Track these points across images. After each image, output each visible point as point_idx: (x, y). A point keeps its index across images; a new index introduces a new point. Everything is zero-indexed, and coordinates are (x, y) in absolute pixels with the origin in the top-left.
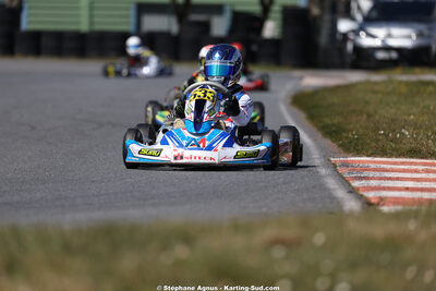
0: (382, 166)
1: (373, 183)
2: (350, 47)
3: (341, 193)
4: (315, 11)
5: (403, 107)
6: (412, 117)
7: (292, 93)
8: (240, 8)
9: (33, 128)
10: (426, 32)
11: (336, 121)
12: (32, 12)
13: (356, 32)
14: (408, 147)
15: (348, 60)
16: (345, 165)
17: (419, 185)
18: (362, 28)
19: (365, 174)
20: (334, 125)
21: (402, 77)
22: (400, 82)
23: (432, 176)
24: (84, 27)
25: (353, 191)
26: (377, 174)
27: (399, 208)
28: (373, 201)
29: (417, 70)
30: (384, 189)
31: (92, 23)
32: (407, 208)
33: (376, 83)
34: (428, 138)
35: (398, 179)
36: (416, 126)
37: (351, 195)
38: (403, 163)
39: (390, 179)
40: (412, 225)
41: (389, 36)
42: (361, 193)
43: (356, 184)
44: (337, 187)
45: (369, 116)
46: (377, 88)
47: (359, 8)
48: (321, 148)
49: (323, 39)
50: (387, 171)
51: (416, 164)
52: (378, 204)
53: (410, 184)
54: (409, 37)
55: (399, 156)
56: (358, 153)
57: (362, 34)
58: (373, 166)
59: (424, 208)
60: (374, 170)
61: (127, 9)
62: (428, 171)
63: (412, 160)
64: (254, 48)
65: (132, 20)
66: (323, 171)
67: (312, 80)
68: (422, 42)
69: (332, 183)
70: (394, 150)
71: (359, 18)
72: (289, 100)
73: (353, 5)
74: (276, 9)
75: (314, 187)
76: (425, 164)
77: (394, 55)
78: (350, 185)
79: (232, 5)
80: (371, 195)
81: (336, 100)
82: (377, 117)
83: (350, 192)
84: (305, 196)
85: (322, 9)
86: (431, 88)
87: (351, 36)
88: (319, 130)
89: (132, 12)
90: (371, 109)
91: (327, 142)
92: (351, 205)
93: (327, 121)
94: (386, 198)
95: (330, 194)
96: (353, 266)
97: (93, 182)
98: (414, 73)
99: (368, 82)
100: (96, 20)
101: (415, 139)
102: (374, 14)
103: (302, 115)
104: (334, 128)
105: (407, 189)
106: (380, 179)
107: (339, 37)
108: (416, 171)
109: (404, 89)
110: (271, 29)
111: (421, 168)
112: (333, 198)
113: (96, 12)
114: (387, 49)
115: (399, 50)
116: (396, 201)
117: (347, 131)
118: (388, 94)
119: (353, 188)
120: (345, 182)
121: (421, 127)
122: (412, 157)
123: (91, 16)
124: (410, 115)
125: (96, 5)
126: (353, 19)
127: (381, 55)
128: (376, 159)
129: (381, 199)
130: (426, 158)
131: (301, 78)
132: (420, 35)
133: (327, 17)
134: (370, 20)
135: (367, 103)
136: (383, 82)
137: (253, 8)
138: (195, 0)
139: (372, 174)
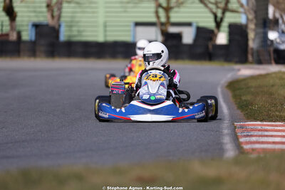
0: (264, 127)
1: (254, 139)
2: (272, 49)
4: (252, 26)
7: (230, 80)
8: (201, 25)
16: (242, 127)
19: (252, 133)
20: (245, 100)
24: (101, 39)
26: (260, 133)
31: (105, 36)
35: (272, 136)
39: (267, 136)
42: (243, 145)
43: (242, 140)
44: (229, 142)
49: (253, 44)
50: (267, 131)
53: (278, 140)
56: (256, 120)
58: (260, 127)
65: (132, 33)
66: (226, 131)
67: (246, 71)
74: (225, 25)
78: (238, 140)
79: (197, 23)
81: (253, 84)
89: (132, 28)
91: (239, 112)
93: (243, 98)
99: (280, 72)
100: (108, 33)
103: (230, 94)
105: (274, 143)
106: (260, 136)
110: (222, 39)
113: (108, 29)
117: (252, 104)
119: (239, 142)
120: (235, 138)
123: (105, 31)
125: (108, 24)
128: (265, 123)
131: (239, 70)
135: (273, 86)
137: (211, 24)
138: (173, 20)
139: (256, 133)
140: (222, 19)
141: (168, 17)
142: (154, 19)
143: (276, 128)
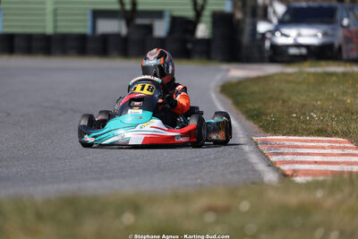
0: (295, 143)
1: (288, 158)
2: (267, 44)
3: (261, 167)
4: (239, 15)
5: (312, 95)
6: (319, 103)
7: (221, 83)
8: (177, 13)
9: (9, 114)
10: (330, 32)
11: (257, 106)
12: (6, 17)
13: (273, 32)
14: (316, 127)
15: (267, 55)
16: (265, 142)
17: (326, 159)
18: (277, 29)
20: (255, 109)
21: (311, 69)
22: (309, 74)
23: (335, 151)
24: (49, 30)
25: (271, 165)
26: (291, 150)
27: (309, 178)
28: (288, 173)
29: (323, 63)
30: (297, 162)
31: (55, 27)
32: (316, 178)
33: (290, 75)
34: (332, 119)
35: (308, 154)
36: (323, 110)
37: (270, 168)
38: (312, 141)
39: (302, 154)
40: (319, 194)
41: (299, 35)
42: (278, 166)
43: (274, 159)
44: (258, 161)
45: (284, 102)
46: (290, 78)
47: (274, 12)
48: (245, 129)
49: (246, 39)
50: (299, 148)
51: (323, 141)
52: (292, 175)
53: (318, 158)
54: (316, 36)
55: (309, 135)
56: (275, 133)
57: (278, 34)
58: (287, 143)
59: (329, 178)
60: (289, 147)
61: (85, 14)
62: (332, 148)
63: (319, 138)
64: (189, 46)
65: (89, 24)
66: (247, 148)
67: (237, 72)
68: (327, 40)
69: (254, 158)
70: (304, 130)
71: (275, 21)
72: (219, 89)
73: (270, 10)
74: (207, 14)
75: (239, 162)
76: (330, 142)
77: (304, 51)
78: (269, 160)
79: (170, 11)
80: (286, 168)
81: (256, 88)
82: (291, 102)
83: (269, 165)
84: (232, 169)
85: (245, 13)
86: (334, 78)
87: (268, 35)
88: (242, 114)
89: (89, 18)
90: (285, 96)
91: (250, 124)
92: (271, 177)
93: (249, 106)
94: (299, 170)
95: (253, 167)
96: (272, 228)
97: (58, 159)
98: (321, 66)
99: (282, 74)
100: (59, 24)
101: (322, 121)
102: (287, 18)
103: (229, 102)
104: (255, 112)
105: (316, 162)
106: (294, 154)
107: (258, 37)
108: (323, 148)
109: (312, 80)
110: (203, 31)
111: (326, 145)
112: (255, 171)
113: (59, 18)
114: (298, 46)
115: (308, 47)
116: (306, 173)
117: (266, 115)
118: (300, 83)
119: (272, 162)
120: (265, 157)
121: (326, 111)
122: (319, 136)
123: (55, 21)
124: (317, 101)
125: (59, 12)
126: (270, 21)
127: (293, 51)
128: (290, 138)
129: (295, 171)
130: (331, 137)
131: (228, 70)
132: (325, 34)
133: (248, 20)
134: (283, 22)
135: (281, 91)
136: (295, 73)
137: (188, 12)
138: (140, 7)
139: (286, 150)
140: (203, 8)
141: (134, 4)
142: (116, 7)
143: (308, 144)
